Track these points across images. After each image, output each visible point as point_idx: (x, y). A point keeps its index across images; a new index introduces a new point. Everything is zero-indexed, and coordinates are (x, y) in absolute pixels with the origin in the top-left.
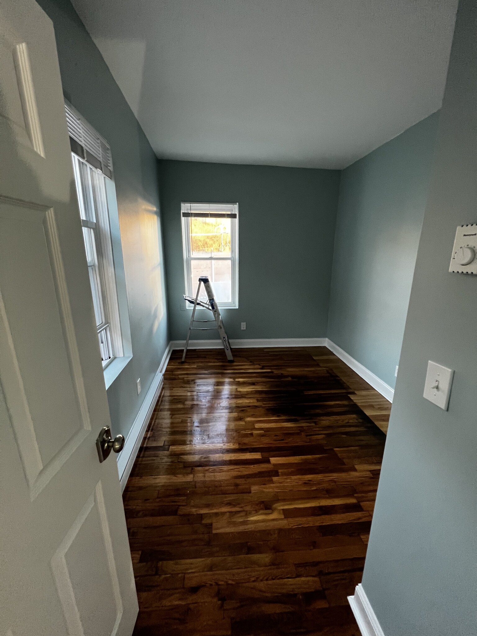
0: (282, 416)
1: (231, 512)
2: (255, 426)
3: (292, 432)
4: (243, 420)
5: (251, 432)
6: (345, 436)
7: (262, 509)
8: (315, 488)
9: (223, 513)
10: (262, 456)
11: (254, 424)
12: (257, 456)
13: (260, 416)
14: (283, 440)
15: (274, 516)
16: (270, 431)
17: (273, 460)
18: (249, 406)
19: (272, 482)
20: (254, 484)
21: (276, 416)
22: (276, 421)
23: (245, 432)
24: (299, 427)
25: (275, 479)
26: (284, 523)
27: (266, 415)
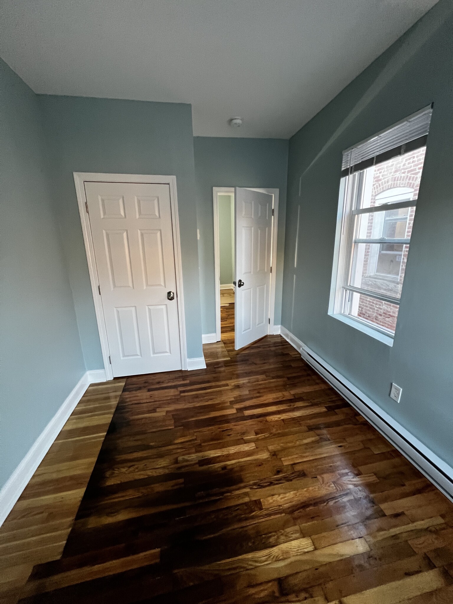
0: (219, 469)
1: (257, 382)
2: (254, 445)
3: (211, 443)
4: (272, 454)
5: (258, 436)
6: (151, 444)
7: (240, 385)
8: (205, 398)
9: (261, 381)
10: (243, 413)
11: (257, 448)
12: (247, 413)
13: (250, 463)
14: (223, 431)
15: (233, 384)
16: (236, 440)
17: (234, 411)
18: (271, 484)
19: (234, 397)
20: (246, 395)
21: (228, 468)
22: (228, 457)
23: (264, 436)
24: (201, 451)
25: (233, 399)
26: (228, 382)
27: (242, 468)
